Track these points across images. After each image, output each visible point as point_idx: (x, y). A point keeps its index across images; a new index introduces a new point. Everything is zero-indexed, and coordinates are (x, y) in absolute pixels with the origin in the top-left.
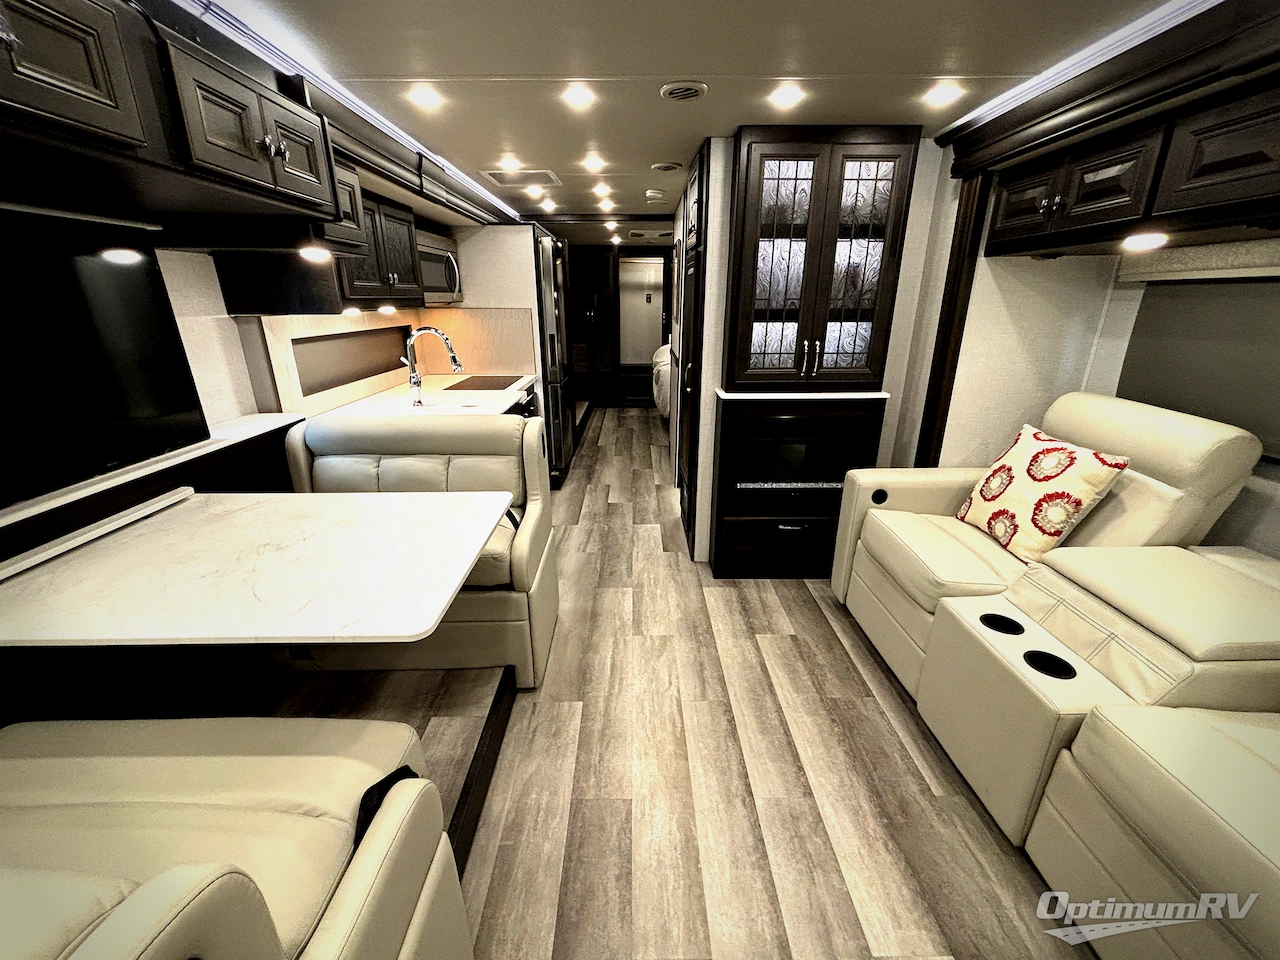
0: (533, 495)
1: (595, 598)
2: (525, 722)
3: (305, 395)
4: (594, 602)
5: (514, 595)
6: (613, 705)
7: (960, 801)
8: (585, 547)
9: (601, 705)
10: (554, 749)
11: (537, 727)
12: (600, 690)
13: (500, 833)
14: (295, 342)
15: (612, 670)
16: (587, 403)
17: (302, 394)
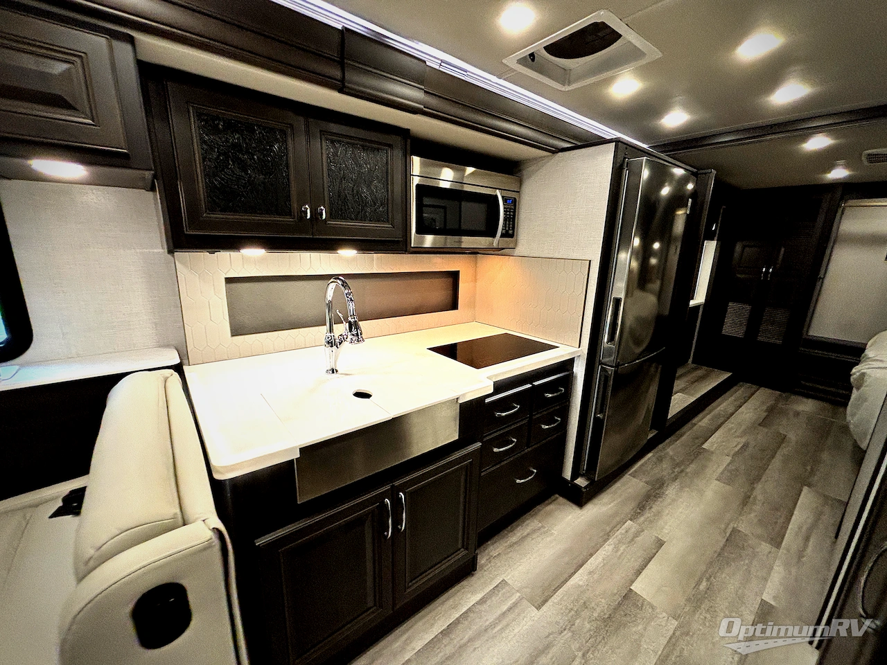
3: (232, 336)
14: (229, 281)
16: (730, 374)
17: (230, 335)
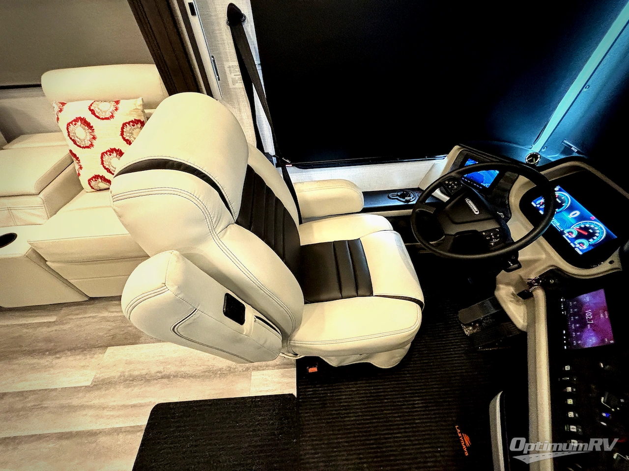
7: (64, 311)
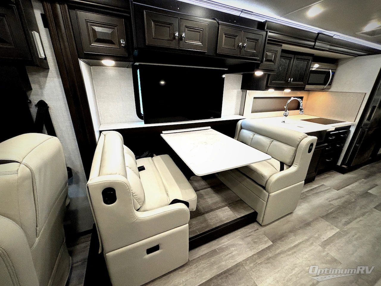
0: (295, 164)
1: (316, 219)
2: (250, 231)
4: (313, 221)
5: (264, 191)
6: (282, 256)
8: (332, 200)
9: (278, 251)
10: (250, 245)
11: (251, 235)
12: (283, 246)
13: (218, 247)
14: (255, 98)
15: (295, 246)
17: (251, 112)
